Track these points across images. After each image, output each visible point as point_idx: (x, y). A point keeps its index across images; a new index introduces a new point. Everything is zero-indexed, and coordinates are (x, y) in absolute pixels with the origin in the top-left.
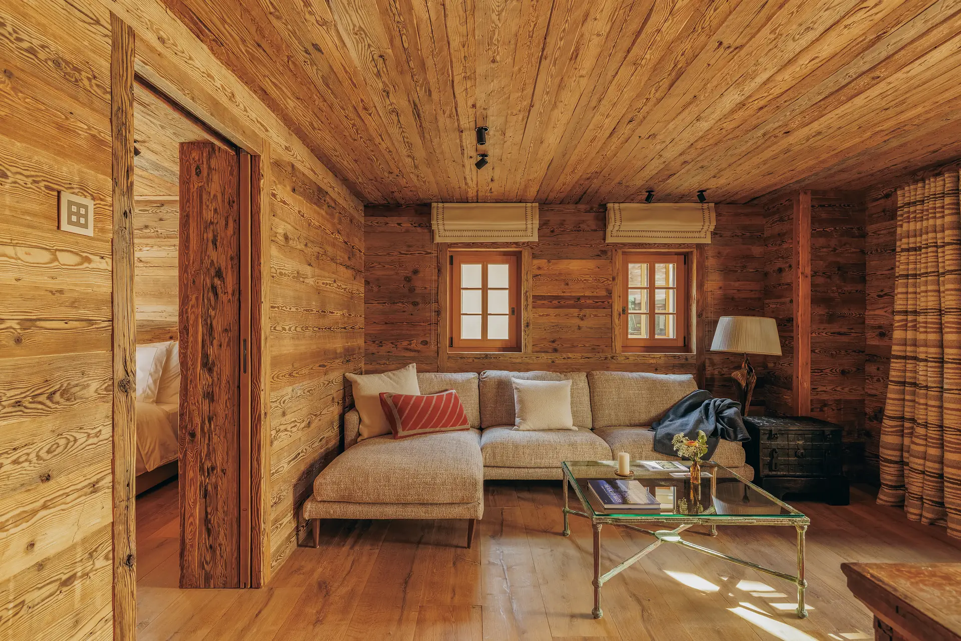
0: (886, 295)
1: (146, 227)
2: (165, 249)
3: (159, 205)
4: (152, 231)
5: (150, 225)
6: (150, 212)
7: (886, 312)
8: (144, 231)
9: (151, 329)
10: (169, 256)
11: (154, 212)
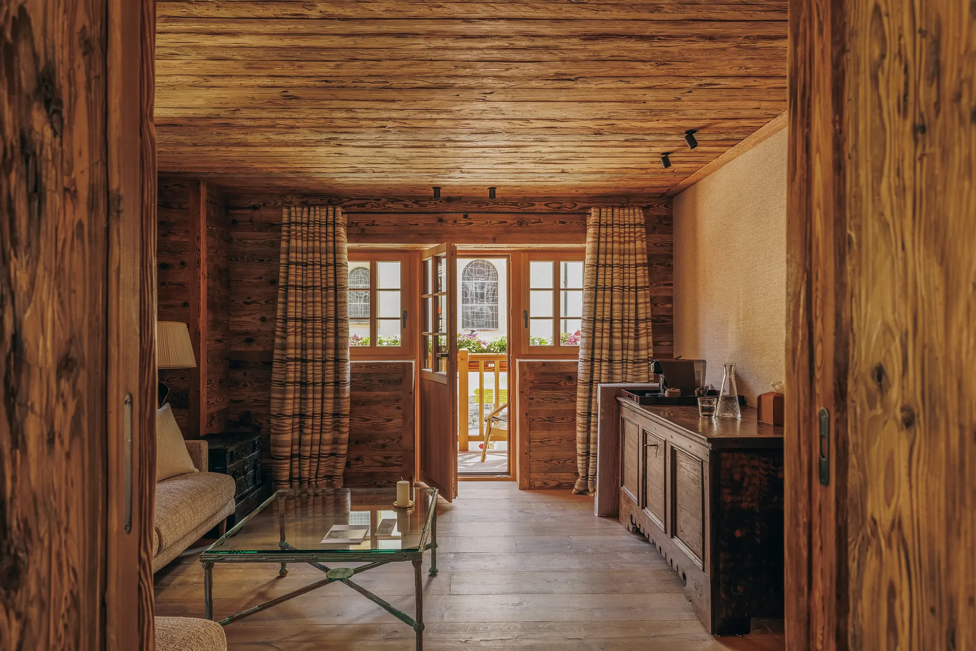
0: (253, 302)
7: (253, 318)
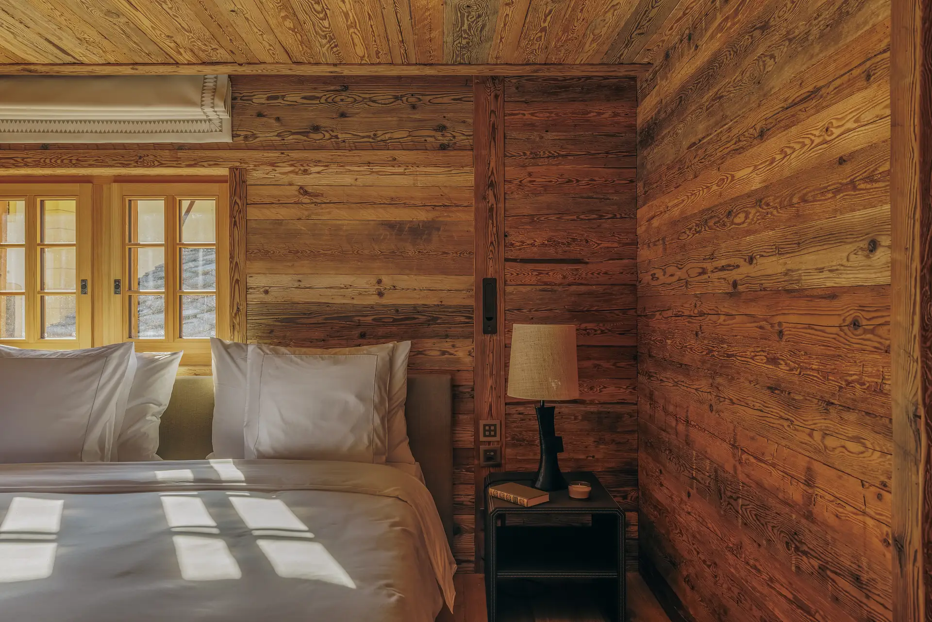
1: (316, 129)
2: (350, 171)
3: (339, 88)
4: (327, 136)
5: (323, 125)
6: (323, 101)
8: (312, 135)
9: (326, 319)
10: (359, 183)
11: (330, 100)
